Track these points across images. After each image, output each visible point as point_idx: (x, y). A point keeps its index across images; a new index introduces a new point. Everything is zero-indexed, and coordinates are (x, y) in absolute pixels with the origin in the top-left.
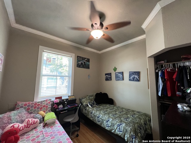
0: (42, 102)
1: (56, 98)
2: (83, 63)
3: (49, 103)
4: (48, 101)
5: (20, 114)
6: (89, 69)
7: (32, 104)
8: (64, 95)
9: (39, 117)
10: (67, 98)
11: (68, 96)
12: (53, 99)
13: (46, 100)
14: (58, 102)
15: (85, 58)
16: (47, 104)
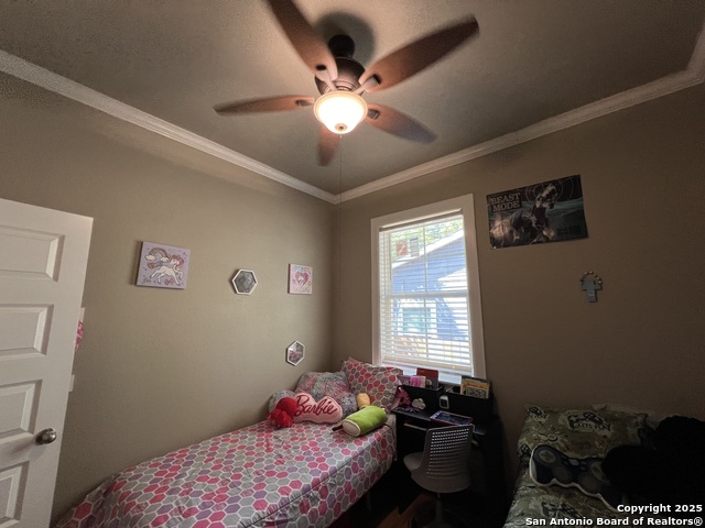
0: (377, 370)
1: (421, 372)
2: (527, 215)
3: (392, 379)
4: (391, 374)
5: (329, 382)
6: (585, 235)
7: (359, 368)
8: (450, 367)
9: (348, 403)
10: (458, 381)
11: (464, 377)
12: (410, 372)
13: (388, 368)
14: (423, 386)
15: (540, 188)
16: (384, 381)
